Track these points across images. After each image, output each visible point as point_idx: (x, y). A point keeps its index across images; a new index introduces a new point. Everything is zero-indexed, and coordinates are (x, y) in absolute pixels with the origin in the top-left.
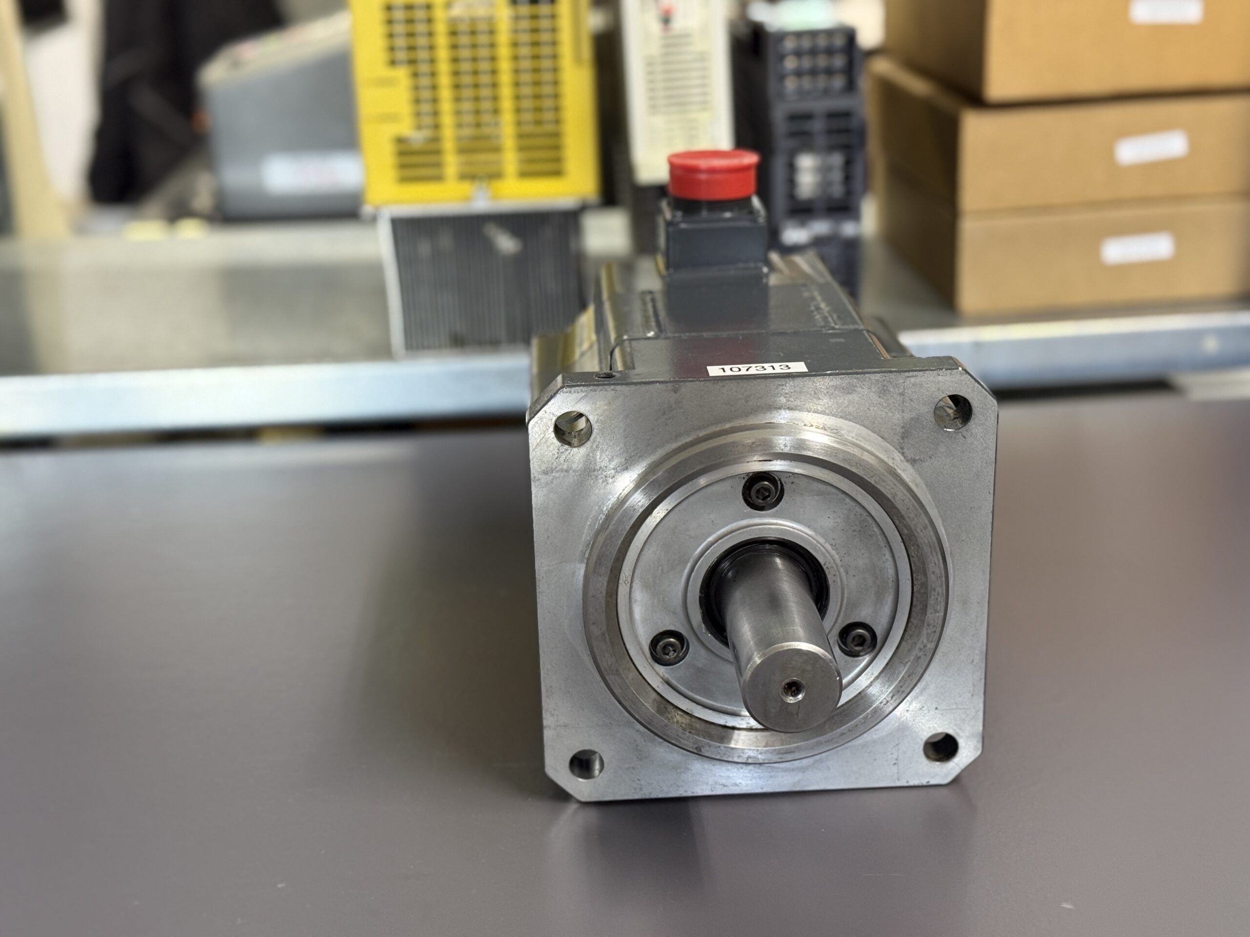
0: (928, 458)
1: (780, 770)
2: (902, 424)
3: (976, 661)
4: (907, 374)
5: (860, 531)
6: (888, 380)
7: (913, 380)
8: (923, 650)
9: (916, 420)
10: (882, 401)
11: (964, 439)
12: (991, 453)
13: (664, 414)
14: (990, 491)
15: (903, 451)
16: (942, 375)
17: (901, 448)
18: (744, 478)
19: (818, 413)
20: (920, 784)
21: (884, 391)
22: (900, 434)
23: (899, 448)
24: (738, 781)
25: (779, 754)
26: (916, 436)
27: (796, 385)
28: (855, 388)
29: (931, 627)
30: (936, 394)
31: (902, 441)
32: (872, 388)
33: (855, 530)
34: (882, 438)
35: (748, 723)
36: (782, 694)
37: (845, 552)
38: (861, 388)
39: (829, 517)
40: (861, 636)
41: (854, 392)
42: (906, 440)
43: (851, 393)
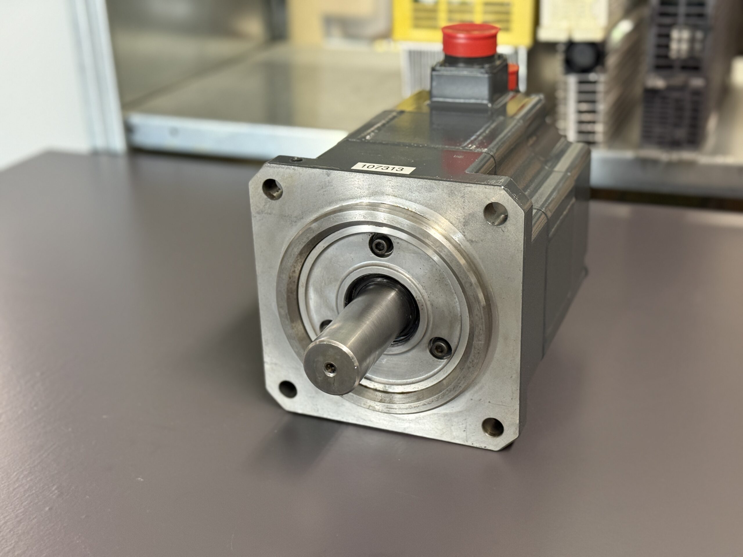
0: (480, 241)
1: (396, 418)
2: (463, 217)
3: (513, 377)
4: (465, 184)
5: (439, 280)
6: (454, 187)
7: (470, 189)
8: (472, 363)
9: (472, 215)
10: (451, 199)
11: (503, 232)
12: (520, 244)
13: (322, 188)
14: (521, 269)
15: (465, 234)
16: (488, 189)
17: (463, 232)
18: (369, 235)
19: (412, 201)
20: (481, 447)
21: (452, 194)
22: (462, 223)
23: (462, 231)
24: (372, 419)
25: (387, 408)
26: (473, 225)
27: (398, 181)
28: (434, 189)
29: (476, 350)
30: (485, 200)
31: (464, 228)
32: (444, 190)
33: (436, 280)
34: (452, 223)
35: (374, 386)
36: (325, 370)
37: (431, 292)
38: (437, 189)
39: (420, 268)
40: (441, 347)
41: (433, 192)
42: (466, 227)
43: (431, 192)
